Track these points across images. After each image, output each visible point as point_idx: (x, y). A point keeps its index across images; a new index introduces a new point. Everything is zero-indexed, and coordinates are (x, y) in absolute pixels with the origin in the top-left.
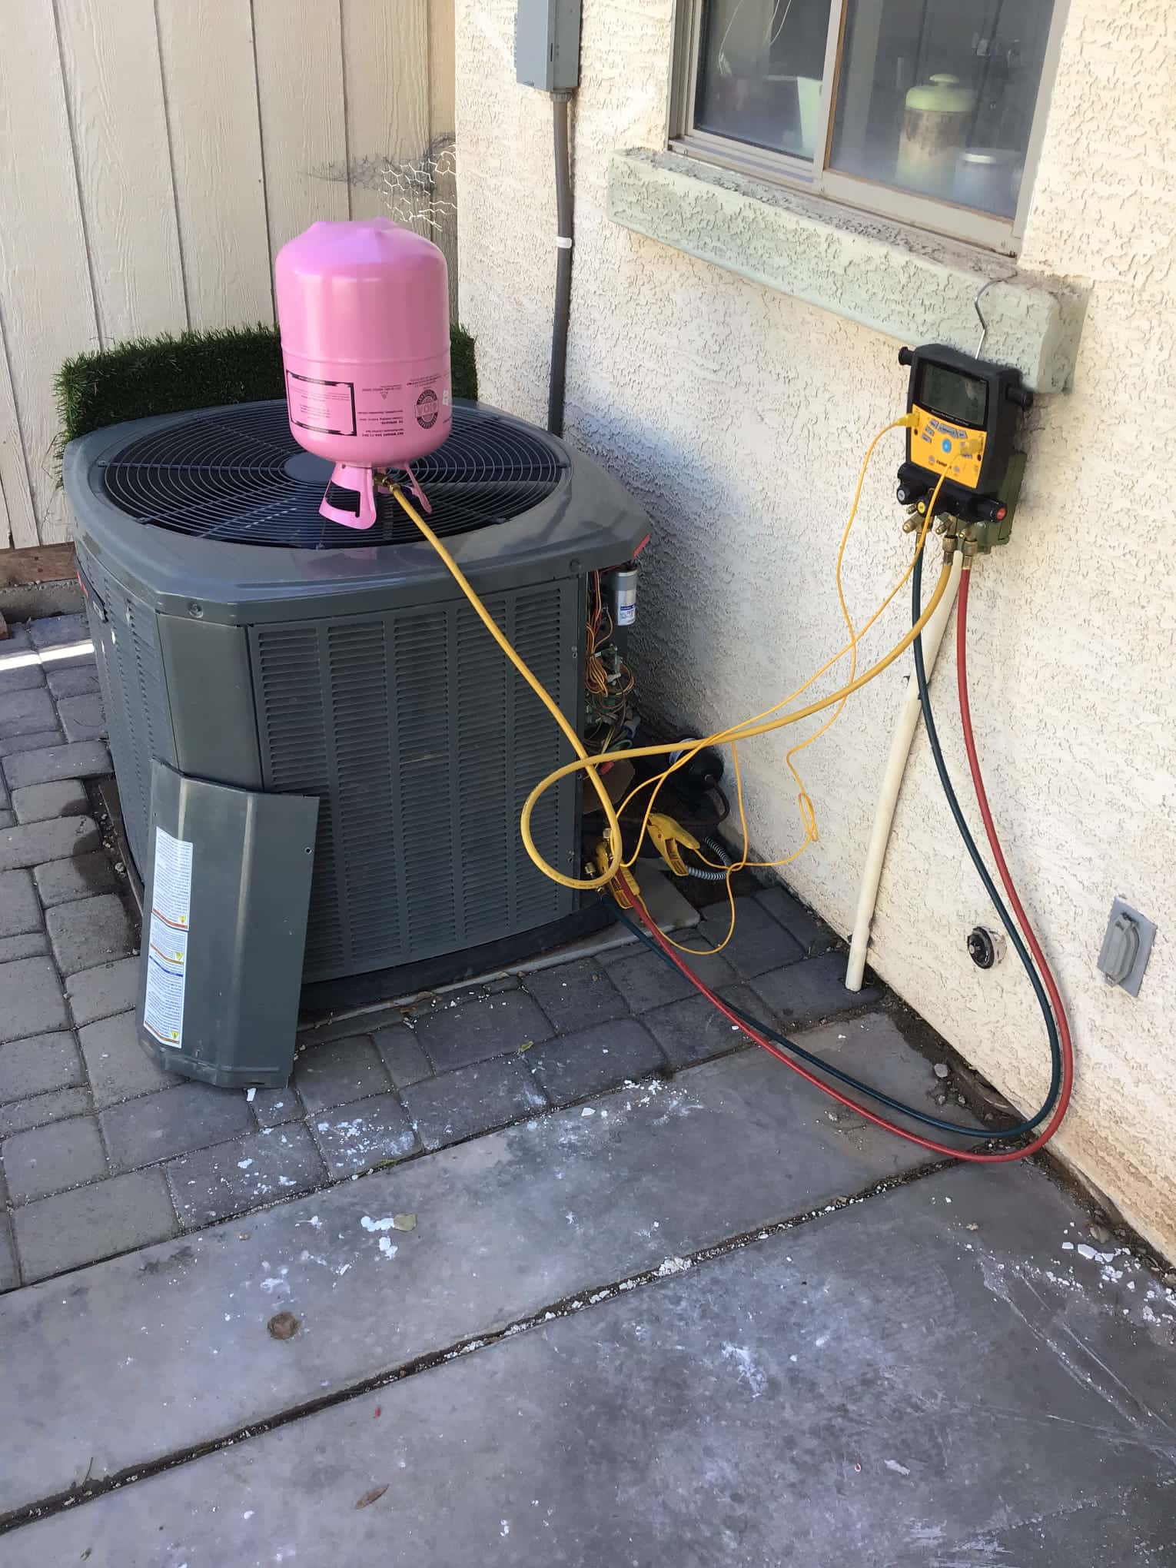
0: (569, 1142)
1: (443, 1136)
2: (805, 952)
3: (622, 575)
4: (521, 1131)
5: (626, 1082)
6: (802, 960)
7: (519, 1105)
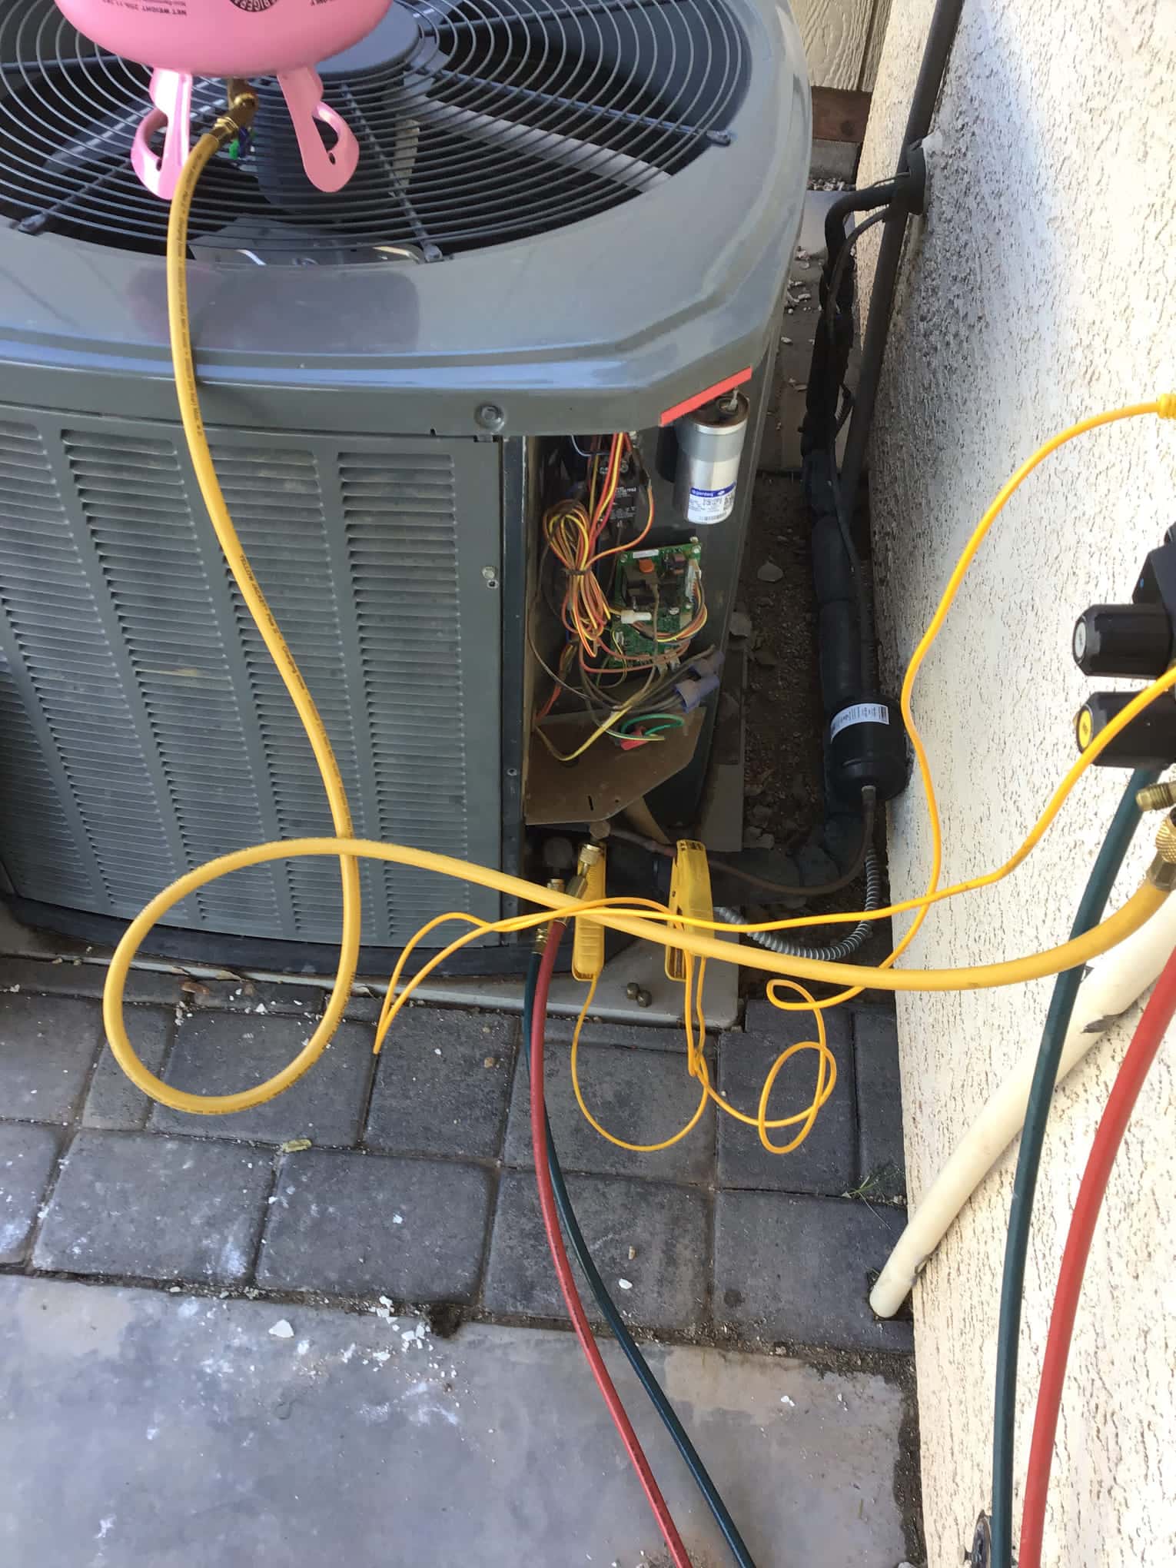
0: (213, 1376)
1: (64, 1253)
2: (855, 1182)
3: (703, 429)
4: (165, 1312)
5: (384, 1300)
6: (837, 1197)
7: (202, 1257)
